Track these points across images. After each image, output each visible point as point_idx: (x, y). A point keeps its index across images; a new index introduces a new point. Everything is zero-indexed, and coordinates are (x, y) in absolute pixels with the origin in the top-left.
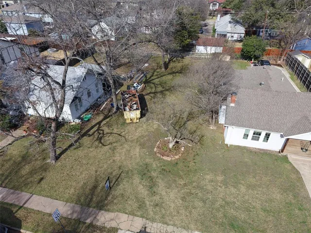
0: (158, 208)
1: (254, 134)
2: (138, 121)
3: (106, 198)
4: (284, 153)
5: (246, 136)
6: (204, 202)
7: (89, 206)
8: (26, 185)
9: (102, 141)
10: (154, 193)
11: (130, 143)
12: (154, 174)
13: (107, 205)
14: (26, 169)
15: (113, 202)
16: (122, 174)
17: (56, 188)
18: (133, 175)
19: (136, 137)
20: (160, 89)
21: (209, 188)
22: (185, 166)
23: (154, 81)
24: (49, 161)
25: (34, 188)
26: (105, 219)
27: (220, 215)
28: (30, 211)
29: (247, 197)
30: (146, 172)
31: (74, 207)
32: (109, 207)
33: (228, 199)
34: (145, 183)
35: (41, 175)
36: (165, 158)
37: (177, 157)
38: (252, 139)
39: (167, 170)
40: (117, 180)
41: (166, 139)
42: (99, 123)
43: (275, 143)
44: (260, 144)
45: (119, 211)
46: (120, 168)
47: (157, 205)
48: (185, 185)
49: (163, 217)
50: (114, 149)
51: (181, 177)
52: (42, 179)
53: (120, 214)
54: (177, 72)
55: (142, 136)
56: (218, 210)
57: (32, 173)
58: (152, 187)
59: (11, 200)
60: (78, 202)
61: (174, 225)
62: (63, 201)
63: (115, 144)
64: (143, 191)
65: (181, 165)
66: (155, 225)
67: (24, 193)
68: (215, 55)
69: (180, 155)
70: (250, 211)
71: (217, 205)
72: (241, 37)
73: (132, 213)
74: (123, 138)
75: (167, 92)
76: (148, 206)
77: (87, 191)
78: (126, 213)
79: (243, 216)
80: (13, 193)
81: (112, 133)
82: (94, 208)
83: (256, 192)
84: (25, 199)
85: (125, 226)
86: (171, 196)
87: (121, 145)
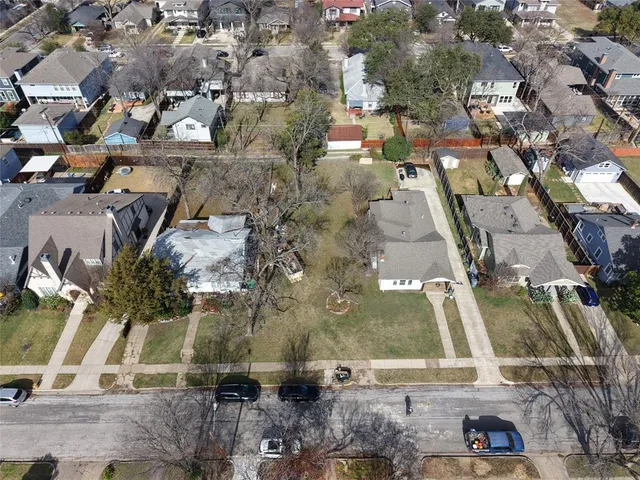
0: (344, 351)
1: (401, 281)
2: (302, 279)
4: (423, 291)
5: (395, 283)
6: (373, 341)
8: (240, 357)
9: (279, 307)
10: (338, 342)
11: (303, 305)
12: (334, 328)
13: (308, 357)
14: (231, 347)
15: (311, 354)
16: (310, 333)
17: (267, 354)
18: (318, 332)
19: (306, 298)
21: (374, 330)
22: (354, 317)
24: (247, 335)
25: (248, 358)
26: (311, 365)
27: (383, 347)
28: (259, 373)
29: (398, 332)
30: (327, 328)
32: (310, 358)
33: (387, 336)
34: (329, 335)
35: (247, 347)
36: (338, 313)
37: (346, 310)
38: (400, 285)
39: (343, 323)
43: (416, 285)
44: (406, 287)
46: (306, 328)
47: (343, 349)
48: (357, 331)
49: (349, 356)
50: (293, 313)
51: (353, 326)
52: (250, 351)
53: (321, 361)
55: (311, 296)
56: (382, 344)
57: (238, 347)
58: (335, 337)
59: (237, 370)
61: (357, 359)
63: (291, 309)
64: (331, 343)
65: (350, 316)
66: (345, 362)
67: (243, 364)
68: (356, 158)
69: (349, 308)
70: (401, 340)
71: (381, 341)
73: (328, 358)
74: (295, 301)
76: (337, 351)
78: (325, 359)
79: (397, 344)
80: (235, 365)
81: (283, 297)
82: (300, 361)
83: (404, 327)
84: (248, 367)
85: (328, 367)
86: (350, 342)
87: (298, 308)
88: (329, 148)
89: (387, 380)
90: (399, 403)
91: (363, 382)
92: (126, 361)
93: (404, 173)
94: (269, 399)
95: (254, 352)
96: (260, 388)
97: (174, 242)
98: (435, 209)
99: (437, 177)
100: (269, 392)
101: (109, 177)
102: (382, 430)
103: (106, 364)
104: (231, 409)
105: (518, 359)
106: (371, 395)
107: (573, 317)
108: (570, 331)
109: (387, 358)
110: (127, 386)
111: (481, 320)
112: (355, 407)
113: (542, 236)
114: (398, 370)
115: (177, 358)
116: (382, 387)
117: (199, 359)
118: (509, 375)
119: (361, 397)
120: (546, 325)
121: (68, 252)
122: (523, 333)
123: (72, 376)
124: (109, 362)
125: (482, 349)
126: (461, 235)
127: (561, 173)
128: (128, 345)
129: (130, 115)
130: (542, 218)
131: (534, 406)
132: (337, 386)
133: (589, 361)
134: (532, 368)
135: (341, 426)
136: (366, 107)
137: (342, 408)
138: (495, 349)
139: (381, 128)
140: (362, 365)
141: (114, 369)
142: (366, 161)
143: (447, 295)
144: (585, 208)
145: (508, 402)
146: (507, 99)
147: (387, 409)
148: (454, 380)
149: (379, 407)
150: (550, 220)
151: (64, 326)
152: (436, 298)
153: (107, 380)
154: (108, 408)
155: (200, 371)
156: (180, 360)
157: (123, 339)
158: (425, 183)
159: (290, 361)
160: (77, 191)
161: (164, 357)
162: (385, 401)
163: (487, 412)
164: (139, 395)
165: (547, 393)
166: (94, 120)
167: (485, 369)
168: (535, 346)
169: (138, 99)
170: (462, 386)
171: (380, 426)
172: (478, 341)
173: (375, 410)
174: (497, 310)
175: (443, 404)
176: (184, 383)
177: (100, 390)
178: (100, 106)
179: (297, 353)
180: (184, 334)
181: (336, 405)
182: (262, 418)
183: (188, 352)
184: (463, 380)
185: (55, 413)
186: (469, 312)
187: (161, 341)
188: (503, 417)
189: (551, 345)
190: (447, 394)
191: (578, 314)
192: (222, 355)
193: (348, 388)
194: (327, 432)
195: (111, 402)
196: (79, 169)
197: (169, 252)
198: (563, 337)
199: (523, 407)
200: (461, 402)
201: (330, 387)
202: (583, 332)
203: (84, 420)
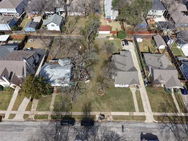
2: (89, 82)
4: (129, 88)
5: (120, 85)
6: (112, 105)
7: (86, 111)
8: (69, 110)
10: (101, 105)
11: (90, 91)
12: (99, 100)
14: (66, 106)
15: (91, 109)
16: (91, 102)
17: (77, 109)
18: (94, 101)
21: (113, 101)
25: (71, 110)
26: (92, 113)
28: (75, 116)
29: (121, 102)
30: (97, 100)
32: (91, 111)
33: (117, 103)
34: (98, 103)
35: (71, 106)
36: (101, 95)
37: (104, 94)
38: (122, 85)
39: (102, 98)
42: (77, 85)
44: (124, 86)
46: (90, 100)
47: (102, 108)
48: (107, 102)
49: (104, 110)
50: (86, 94)
51: (106, 100)
52: (72, 108)
53: (95, 112)
55: (92, 88)
56: (115, 106)
58: (100, 103)
59: (67, 114)
61: (107, 112)
64: (98, 105)
65: (105, 96)
66: (103, 112)
67: (70, 112)
70: (121, 105)
73: (97, 111)
74: (87, 90)
76: (100, 109)
79: (120, 107)
80: (67, 112)
81: (83, 88)
82: (88, 112)
83: (122, 100)
85: (97, 114)
86: (105, 105)
87: (88, 93)
88: (99, 33)
89: (116, 119)
90: (120, 128)
91: (108, 120)
92: (32, 110)
93: (124, 43)
94: (78, 125)
95: (73, 108)
96: (75, 121)
97: (47, 70)
98: (134, 57)
99: (135, 45)
100: (78, 122)
101: (26, 43)
102: (114, 137)
103: (25, 111)
104: (66, 128)
105: (159, 113)
106: (111, 124)
107: (179, 98)
108: (177, 103)
109: (116, 111)
110: (32, 119)
111: (148, 99)
112: (105, 128)
113: (170, 71)
114: (120, 116)
115: (48, 109)
116: (115, 122)
117: (55, 110)
118: (157, 119)
119: (108, 125)
120: (169, 101)
121: (12, 73)
122: (162, 104)
123: (15, 115)
124: (26, 110)
125: (148, 109)
126: (143, 67)
127: (177, 45)
128: (33, 104)
129: (33, 20)
130: (170, 61)
131: (164, 130)
132: (100, 121)
133: (183, 114)
134: (164, 117)
135: (101, 135)
136: (112, 18)
137: (101, 129)
138: (152, 109)
139: (117, 26)
140: (108, 114)
141: (28, 113)
142: (111, 39)
143: (137, 89)
144: (185, 59)
145: (156, 128)
146: (160, 16)
147: (116, 129)
148: (138, 120)
149: (113, 129)
150: (172, 62)
151: (12, 97)
152: (133, 90)
153: (26, 116)
154: (26, 126)
155: (56, 114)
156: (49, 110)
157: (31, 102)
158: (131, 47)
159: (85, 112)
160: (15, 49)
161: (44, 109)
162: (115, 126)
163: (149, 132)
164: (36, 122)
165: (168, 125)
166: (21, 22)
167: (148, 116)
168: (165, 109)
169: (36, 14)
170: (141, 122)
171: (114, 135)
172: (147, 106)
173: (112, 130)
174: (153, 95)
175: (134, 128)
176: (50, 118)
177: (24, 120)
178: (23, 16)
179: (87, 109)
180: (51, 100)
181: (99, 127)
182: (76, 131)
183: (52, 107)
184: (141, 120)
185: (9, 128)
186: (144, 95)
187: (43, 103)
188: (154, 134)
189: (170, 108)
190: (136, 125)
191: (180, 98)
192: (63, 109)
193: (103, 122)
194: (96, 137)
195: (27, 124)
196: (17, 40)
197: (45, 73)
198: (175, 106)
199: (161, 130)
200: (140, 128)
201: (98, 121)
202: (181, 104)
203: (19, 130)
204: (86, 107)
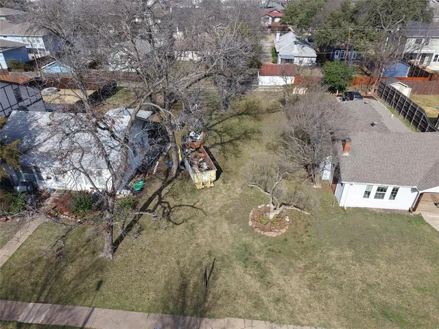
0: (281, 304)
1: (378, 190)
2: (212, 185)
3: (205, 300)
4: (417, 212)
5: (368, 194)
6: (340, 288)
8: (79, 295)
9: (172, 218)
10: (269, 285)
11: (211, 217)
12: (261, 258)
13: (209, 309)
14: (71, 272)
15: (216, 303)
16: (216, 263)
17: (127, 294)
18: (231, 262)
19: (217, 209)
20: (227, 138)
21: (339, 267)
22: (298, 242)
23: (215, 128)
24: (101, 255)
25: (92, 298)
27: (365, 303)
29: (390, 275)
30: (249, 257)
31: (162, 318)
32: (212, 312)
33: (369, 281)
35: (97, 277)
36: (268, 234)
37: (284, 231)
38: (376, 197)
39: (277, 250)
40: (211, 272)
41: (259, 207)
42: (159, 192)
43: (405, 200)
44: (386, 203)
45: (229, 315)
46: (210, 253)
47: (278, 300)
48: (306, 268)
49: (292, 315)
50: (192, 228)
51: (297, 258)
52: (100, 284)
53: (233, 320)
54: (243, 113)
55: (225, 206)
56: (361, 296)
57: (82, 275)
58: (263, 275)
60: (165, 309)
61: (310, 325)
62: (143, 311)
63: (191, 221)
64: (254, 284)
65: (291, 241)
67: (78, 308)
69: (287, 227)
70: (402, 292)
71: (358, 290)
72: (312, 62)
73: (248, 316)
74: (200, 211)
75: (238, 142)
76: (266, 303)
77: (175, 293)
78: (240, 317)
79: (395, 300)
80: (60, 310)
81: (180, 206)
82: (192, 316)
83: (399, 267)
84: (84, 317)
86: (293, 286)
87: (201, 221)
88: (260, 84)
95: (105, 288)
192: (46, 288)
204: (184, 286)
